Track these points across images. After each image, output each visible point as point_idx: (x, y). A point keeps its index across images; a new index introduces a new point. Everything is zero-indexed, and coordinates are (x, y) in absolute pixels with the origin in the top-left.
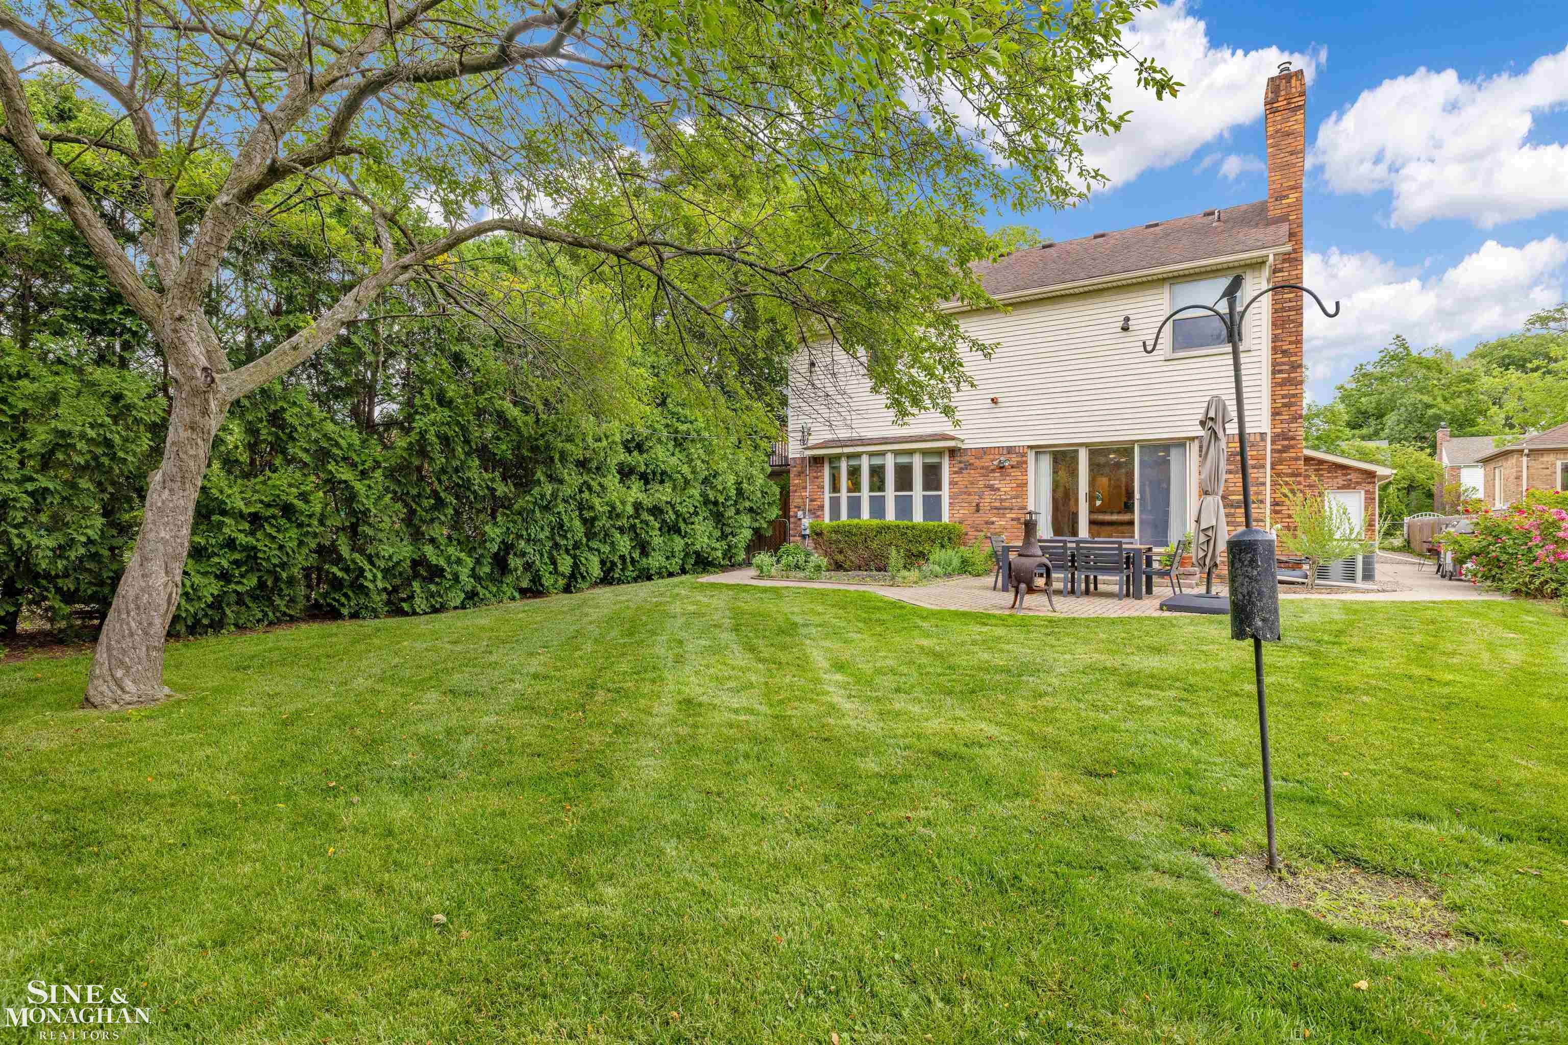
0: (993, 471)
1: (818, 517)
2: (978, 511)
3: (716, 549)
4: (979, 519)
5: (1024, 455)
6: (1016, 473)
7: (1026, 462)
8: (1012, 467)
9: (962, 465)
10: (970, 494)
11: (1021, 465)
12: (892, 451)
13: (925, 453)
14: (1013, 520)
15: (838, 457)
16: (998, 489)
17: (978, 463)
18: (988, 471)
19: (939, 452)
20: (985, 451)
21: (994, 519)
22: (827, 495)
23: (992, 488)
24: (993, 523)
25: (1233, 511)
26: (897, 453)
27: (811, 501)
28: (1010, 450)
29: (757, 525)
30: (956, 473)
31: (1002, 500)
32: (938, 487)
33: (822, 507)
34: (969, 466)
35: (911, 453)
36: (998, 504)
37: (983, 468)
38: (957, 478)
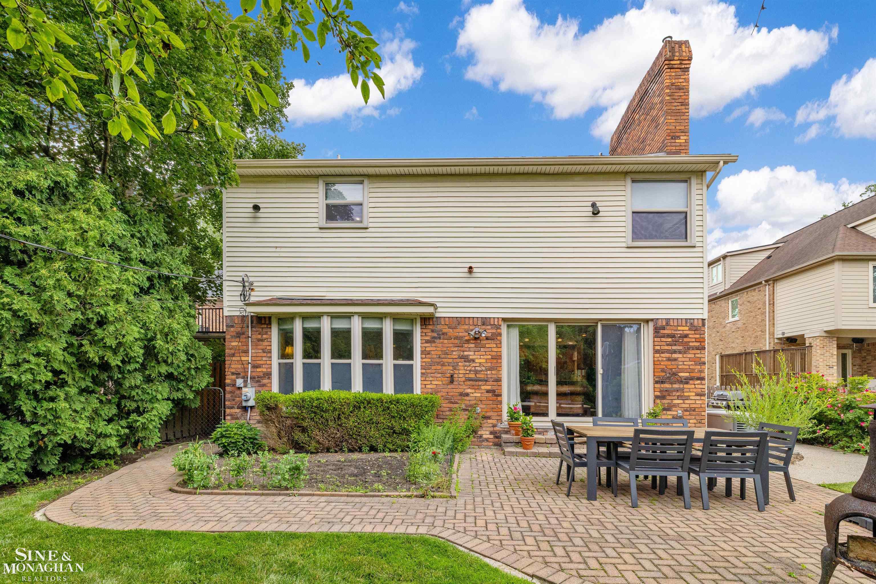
0: (468, 341)
1: (264, 385)
2: (452, 382)
3: (106, 436)
4: (454, 390)
5: (498, 327)
6: (491, 345)
7: (500, 334)
8: (487, 338)
9: (435, 335)
10: (443, 365)
11: (496, 337)
12: (359, 314)
13: (396, 318)
14: (488, 391)
15: (291, 318)
16: (473, 361)
17: (451, 332)
18: (461, 342)
19: (410, 319)
20: (460, 321)
21: (469, 391)
22: (275, 361)
23: (466, 359)
24: (467, 395)
25: (682, 386)
26: (365, 317)
27: (254, 367)
28: (485, 321)
29: (179, 395)
30: (427, 342)
31: (476, 372)
32: (410, 357)
33: (268, 375)
34: (441, 335)
35: (380, 317)
36: (472, 376)
37: (456, 338)
38: (429, 347)
